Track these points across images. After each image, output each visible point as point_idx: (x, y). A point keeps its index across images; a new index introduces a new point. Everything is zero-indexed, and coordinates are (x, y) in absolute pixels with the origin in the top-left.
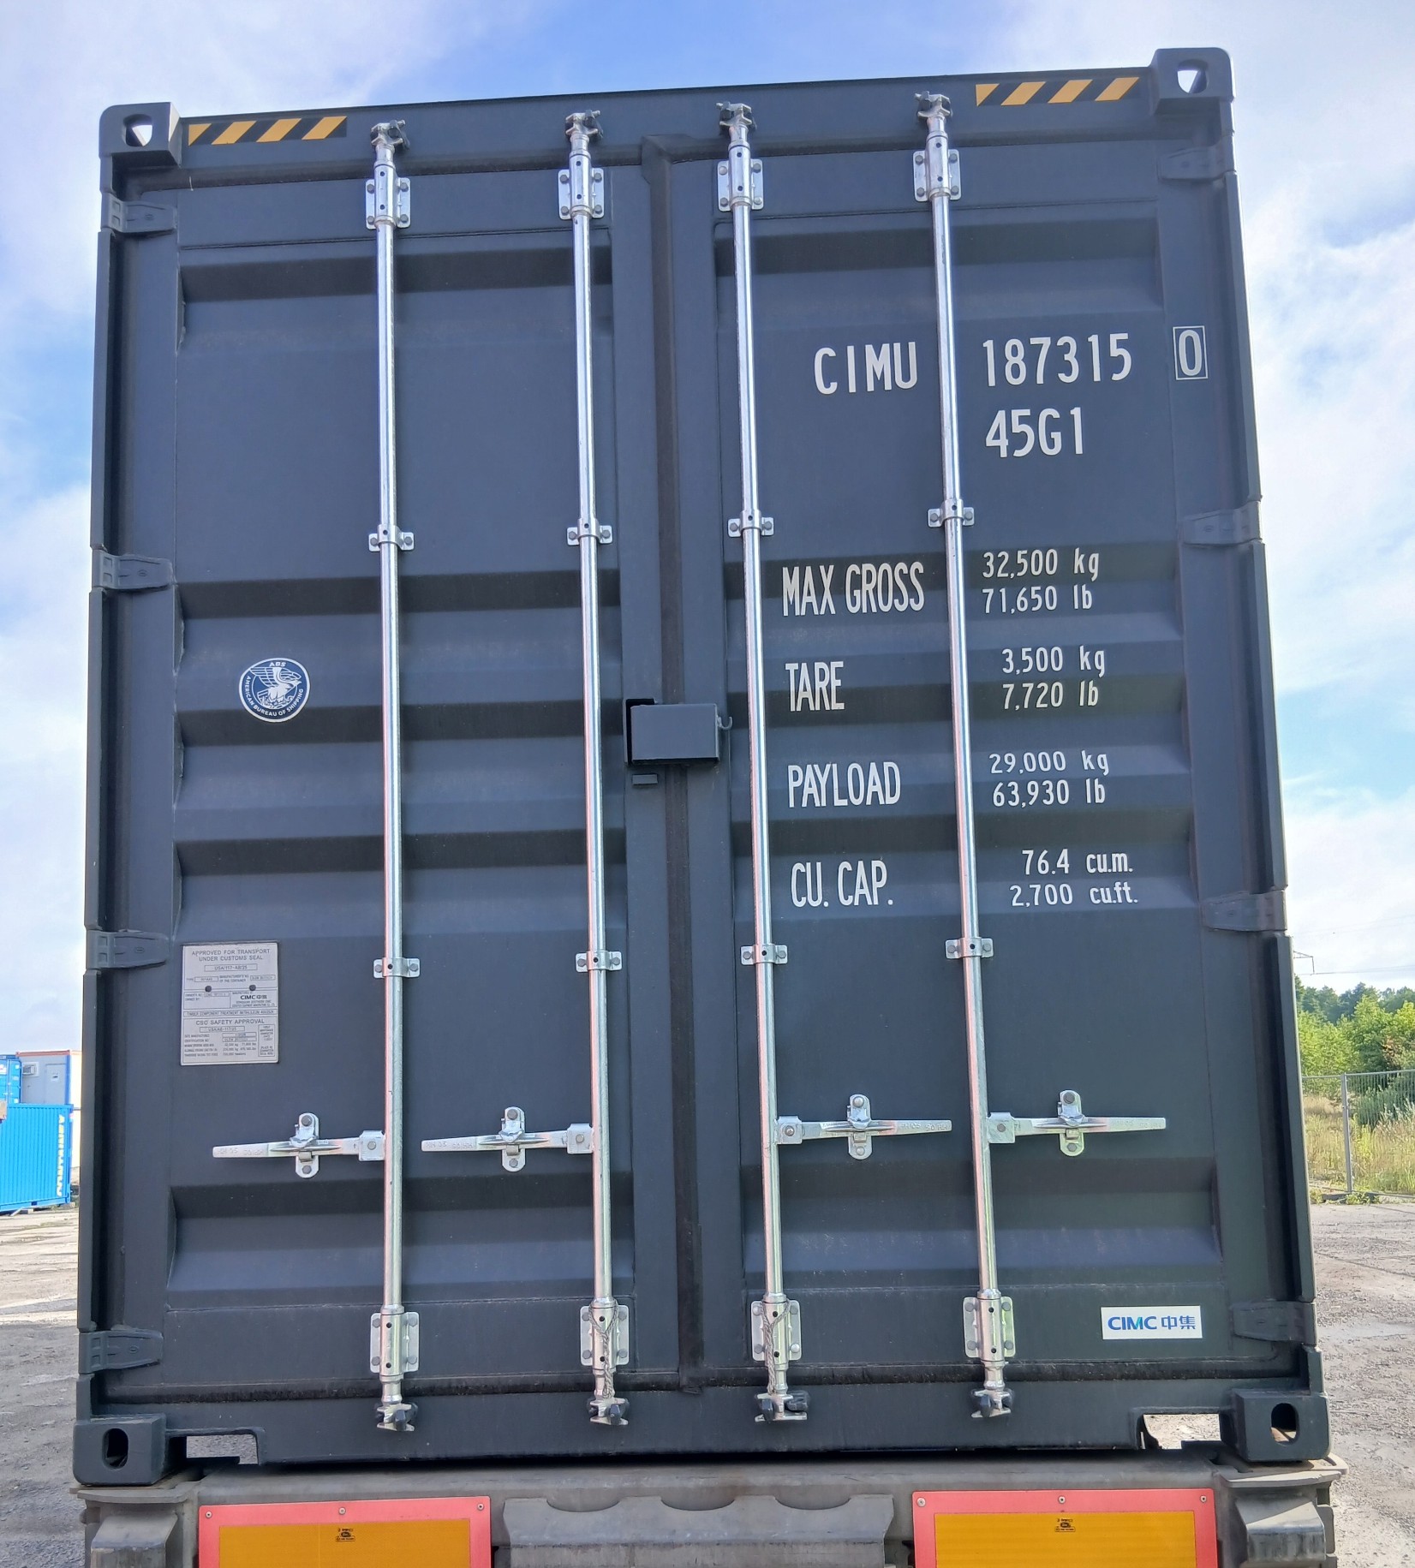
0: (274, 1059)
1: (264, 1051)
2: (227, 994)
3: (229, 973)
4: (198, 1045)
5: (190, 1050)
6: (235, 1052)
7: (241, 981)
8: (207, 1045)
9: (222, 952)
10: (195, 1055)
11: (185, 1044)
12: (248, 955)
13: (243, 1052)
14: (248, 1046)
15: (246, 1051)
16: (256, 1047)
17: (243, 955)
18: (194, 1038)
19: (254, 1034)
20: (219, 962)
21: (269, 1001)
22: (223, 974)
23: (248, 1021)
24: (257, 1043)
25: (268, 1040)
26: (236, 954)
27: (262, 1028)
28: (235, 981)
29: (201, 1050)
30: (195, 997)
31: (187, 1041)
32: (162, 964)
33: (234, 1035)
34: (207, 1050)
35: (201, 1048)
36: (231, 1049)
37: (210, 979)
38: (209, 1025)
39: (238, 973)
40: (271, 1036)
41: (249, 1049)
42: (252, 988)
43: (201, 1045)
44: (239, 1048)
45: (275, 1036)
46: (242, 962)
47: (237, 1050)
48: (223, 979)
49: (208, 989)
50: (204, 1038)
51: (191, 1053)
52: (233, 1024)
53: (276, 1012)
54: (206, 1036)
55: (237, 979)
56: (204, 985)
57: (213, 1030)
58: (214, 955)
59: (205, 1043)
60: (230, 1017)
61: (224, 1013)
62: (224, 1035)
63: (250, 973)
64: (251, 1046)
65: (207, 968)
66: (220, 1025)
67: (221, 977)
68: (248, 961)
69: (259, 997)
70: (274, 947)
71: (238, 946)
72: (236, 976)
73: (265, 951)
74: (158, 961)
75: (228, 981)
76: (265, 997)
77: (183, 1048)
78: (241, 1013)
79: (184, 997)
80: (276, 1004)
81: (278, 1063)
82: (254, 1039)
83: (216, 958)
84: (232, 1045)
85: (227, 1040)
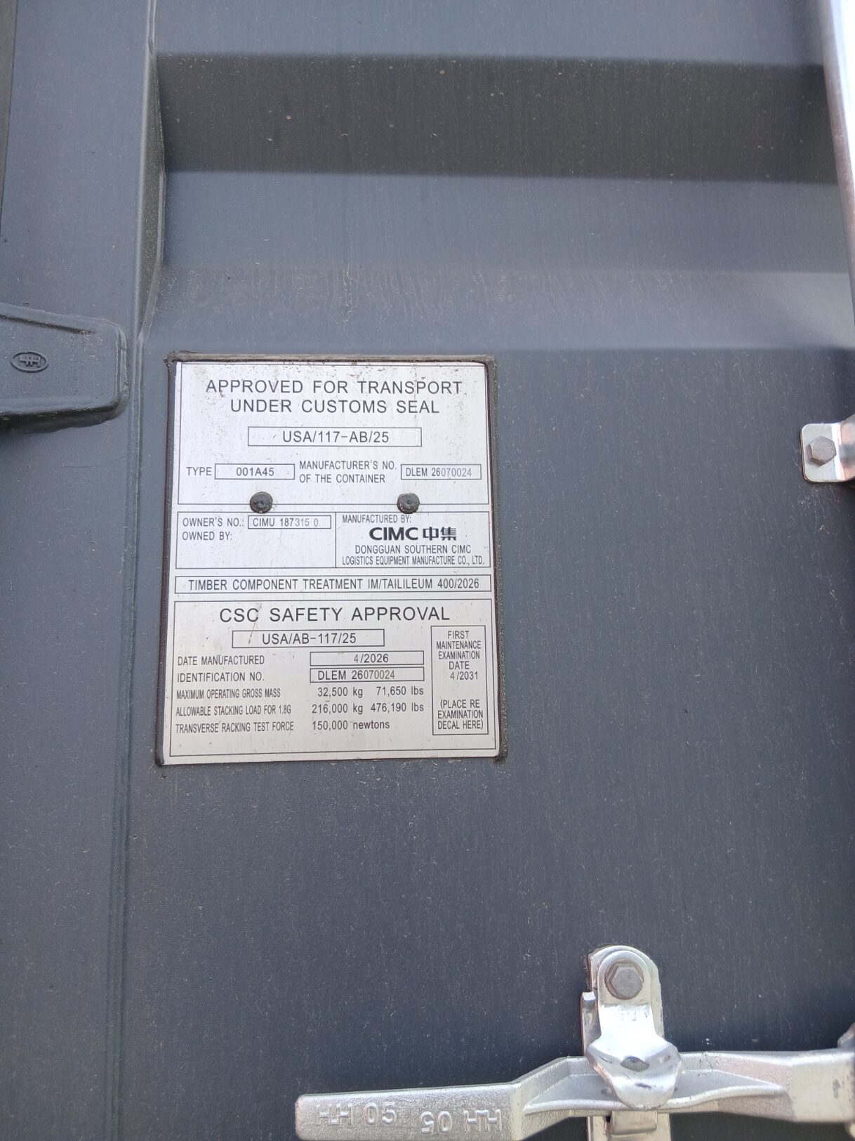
0: (485, 743)
1: (452, 713)
2: (324, 522)
3: (333, 455)
4: (222, 693)
5: (194, 711)
6: (352, 717)
7: (372, 479)
8: (257, 693)
9: (308, 386)
10: (212, 728)
11: (179, 686)
12: (392, 399)
13: (379, 716)
14: (398, 699)
15: (390, 716)
16: (424, 700)
17: (375, 397)
18: (211, 668)
19: (417, 658)
20: (295, 418)
21: (462, 549)
22: (310, 454)
23: (394, 613)
24: (426, 686)
25: (464, 676)
26: (354, 393)
27: (442, 635)
28: (351, 478)
29: (237, 710)
30: (217, 529)
31: (186, 677)
32: (106, 413)
33: (348, 659)
34: (255, 710)
35: (233, 702)
36: (341, 708)
37: (265, 472)
38: (265, 622)
39: (360, 453)
40: (475, 665)
41: (400, 707)
42: (408, 505)
43: (234, 694)
44: (366, 702)
45: (485, 666)
46: (373, 420)
47: (359, 710)
48: (312, 472)
49: (261, 504)
50: (247, 669)
51: (198, 720)
52: (346, 621)
53: (486, 583)
54: (252, 659)
55: (357, 472)
56: (248, 490)
57: (276, 640)
58: (279, 395)
59: (248, 684)
60: (331, 597)
61: (314, 583)
62: (319, 659)
63: (399, 457)
64: (408, 699)
65: (259, 436)
66: (303, 622)
67: (302, 465)
68: (391, 418)
69: (430, 533)
70: (474, 376)
71: (360, 368)
72: (354, 464)
73: (445, 387)
74: (93, 402)
75: (326, 478)
76: (449, 533)
77: (172, 704)
78: (374, 584)
79: (178, 529)
80: (487, 558)
81: (499, 759)
82: (417, 674)
83: (286, 405)
84: (344, 692)
85: (330, 676)
